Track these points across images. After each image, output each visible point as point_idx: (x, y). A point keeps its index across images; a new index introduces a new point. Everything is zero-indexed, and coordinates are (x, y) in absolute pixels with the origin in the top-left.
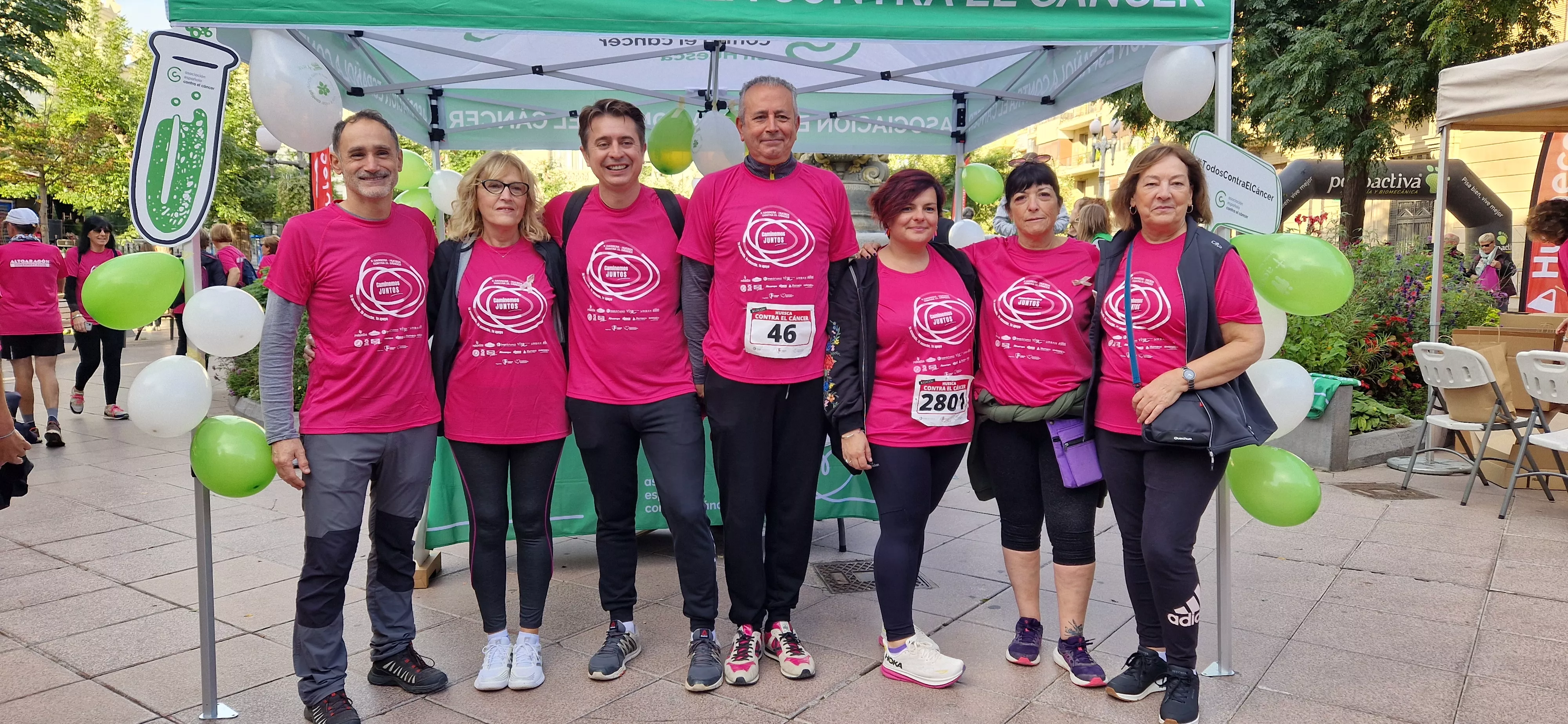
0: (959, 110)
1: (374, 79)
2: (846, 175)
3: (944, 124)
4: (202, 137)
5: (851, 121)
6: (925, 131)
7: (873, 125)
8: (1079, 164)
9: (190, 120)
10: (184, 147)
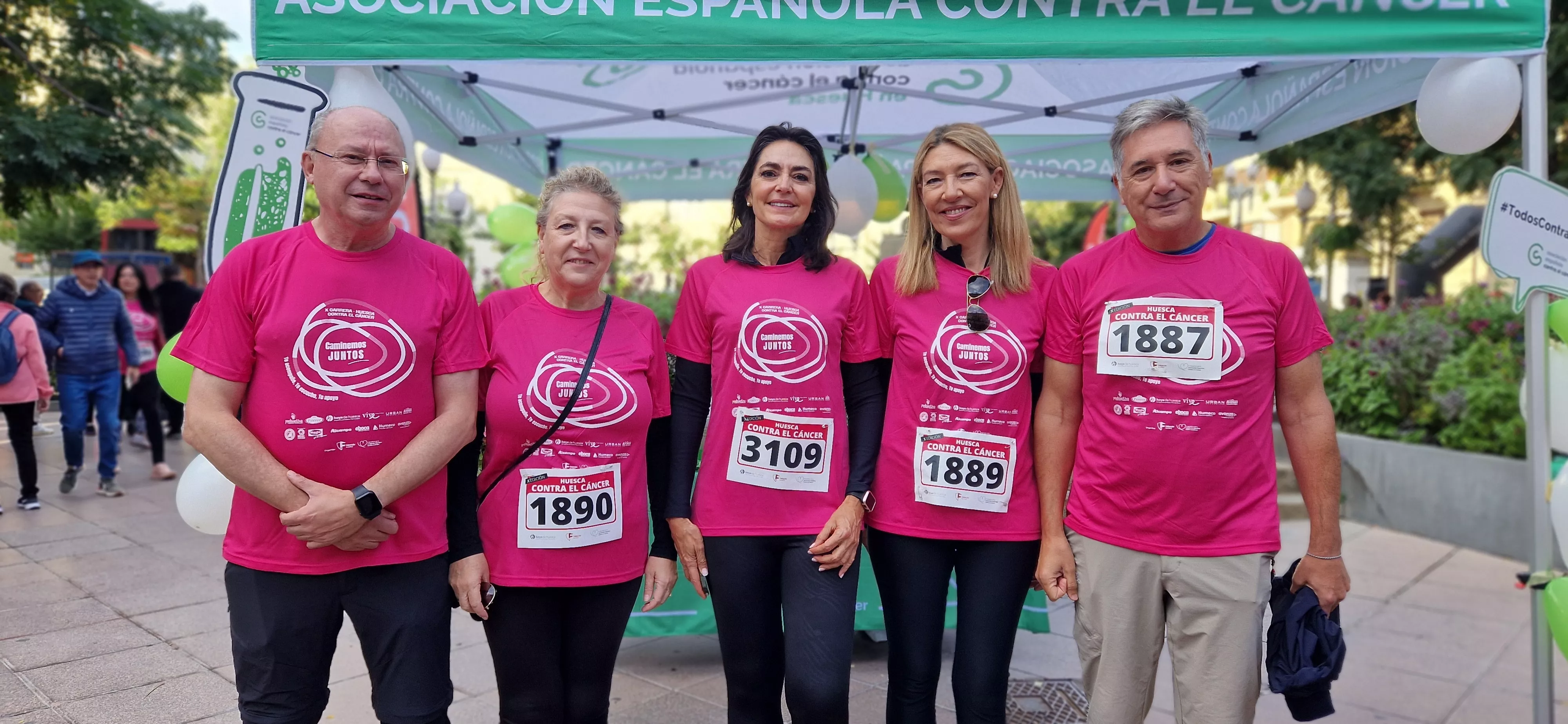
3: (1103, 167)
4: (285, 189)
6: (1080, 175)
9: (273, 169)
10: (265, 201)
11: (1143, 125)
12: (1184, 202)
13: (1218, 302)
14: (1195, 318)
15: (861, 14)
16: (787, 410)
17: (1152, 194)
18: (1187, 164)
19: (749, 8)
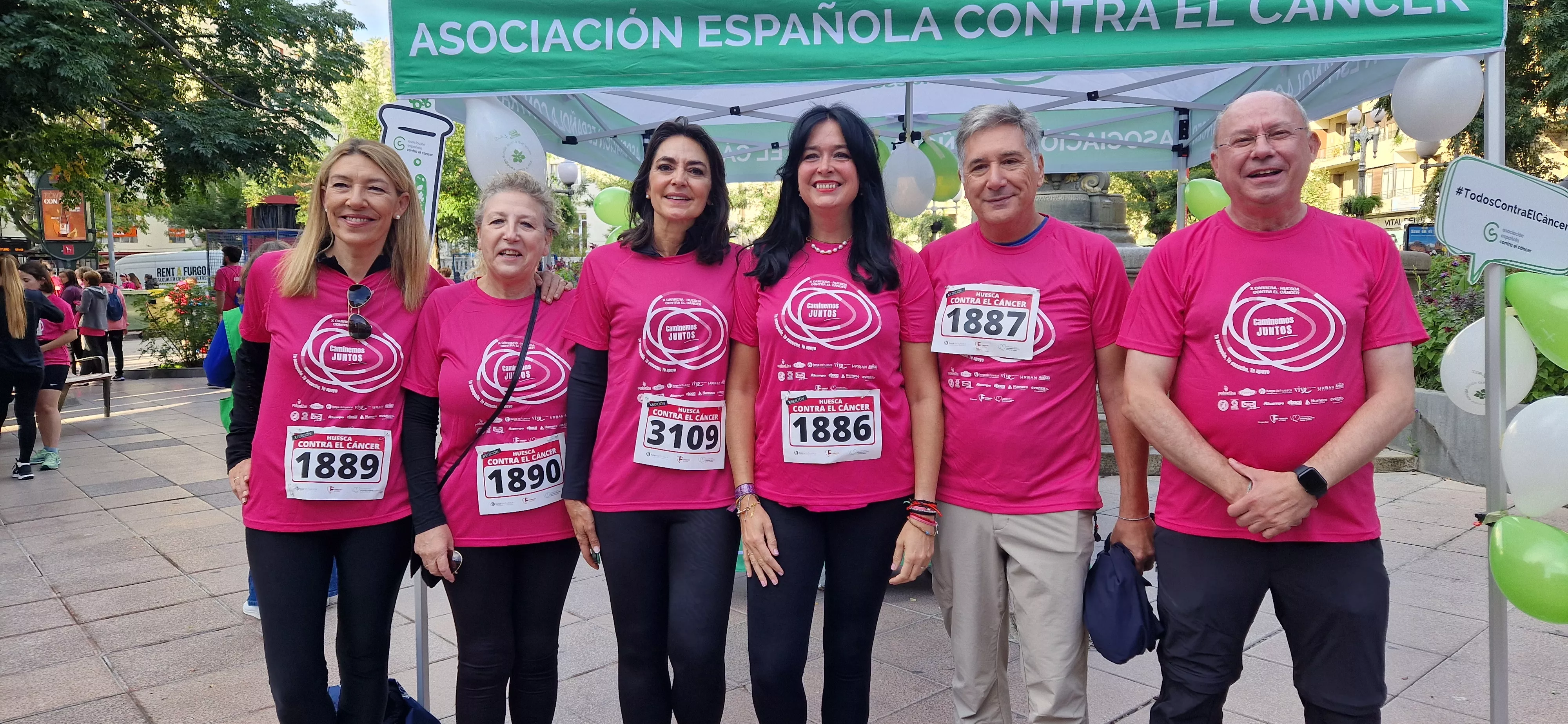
0: (1181, 122)
1: (589, 126)
2: (1063, 186)
3: (1164, 137)
5: (1059, 139)
6: (1141, 146)
7: (1084, 142)
8: (1335, 156)
11: (981, 127)
12: (1014, 197)
13: (1035, 290)
14: (1015, 304)
15: (889, 38)
16: (688, 394)
17: (986, 190)
18: (1018, 164)
19: (795, 36)
